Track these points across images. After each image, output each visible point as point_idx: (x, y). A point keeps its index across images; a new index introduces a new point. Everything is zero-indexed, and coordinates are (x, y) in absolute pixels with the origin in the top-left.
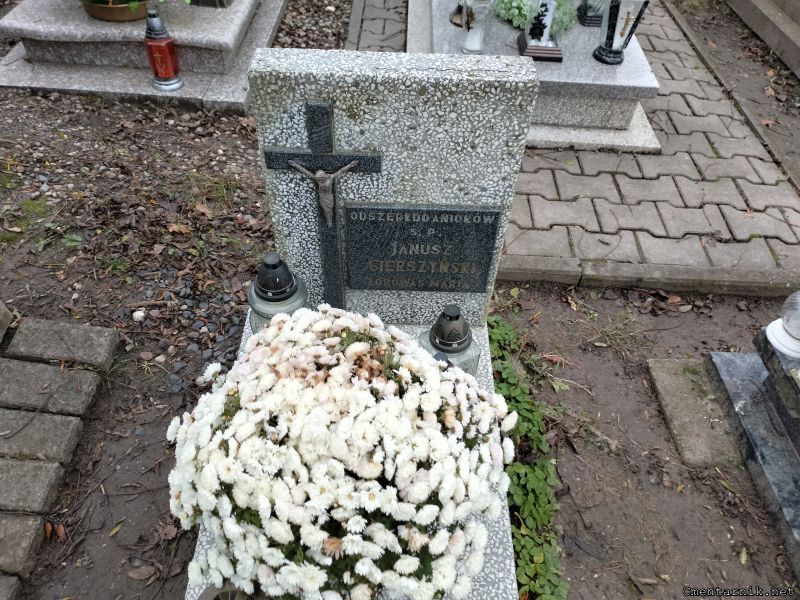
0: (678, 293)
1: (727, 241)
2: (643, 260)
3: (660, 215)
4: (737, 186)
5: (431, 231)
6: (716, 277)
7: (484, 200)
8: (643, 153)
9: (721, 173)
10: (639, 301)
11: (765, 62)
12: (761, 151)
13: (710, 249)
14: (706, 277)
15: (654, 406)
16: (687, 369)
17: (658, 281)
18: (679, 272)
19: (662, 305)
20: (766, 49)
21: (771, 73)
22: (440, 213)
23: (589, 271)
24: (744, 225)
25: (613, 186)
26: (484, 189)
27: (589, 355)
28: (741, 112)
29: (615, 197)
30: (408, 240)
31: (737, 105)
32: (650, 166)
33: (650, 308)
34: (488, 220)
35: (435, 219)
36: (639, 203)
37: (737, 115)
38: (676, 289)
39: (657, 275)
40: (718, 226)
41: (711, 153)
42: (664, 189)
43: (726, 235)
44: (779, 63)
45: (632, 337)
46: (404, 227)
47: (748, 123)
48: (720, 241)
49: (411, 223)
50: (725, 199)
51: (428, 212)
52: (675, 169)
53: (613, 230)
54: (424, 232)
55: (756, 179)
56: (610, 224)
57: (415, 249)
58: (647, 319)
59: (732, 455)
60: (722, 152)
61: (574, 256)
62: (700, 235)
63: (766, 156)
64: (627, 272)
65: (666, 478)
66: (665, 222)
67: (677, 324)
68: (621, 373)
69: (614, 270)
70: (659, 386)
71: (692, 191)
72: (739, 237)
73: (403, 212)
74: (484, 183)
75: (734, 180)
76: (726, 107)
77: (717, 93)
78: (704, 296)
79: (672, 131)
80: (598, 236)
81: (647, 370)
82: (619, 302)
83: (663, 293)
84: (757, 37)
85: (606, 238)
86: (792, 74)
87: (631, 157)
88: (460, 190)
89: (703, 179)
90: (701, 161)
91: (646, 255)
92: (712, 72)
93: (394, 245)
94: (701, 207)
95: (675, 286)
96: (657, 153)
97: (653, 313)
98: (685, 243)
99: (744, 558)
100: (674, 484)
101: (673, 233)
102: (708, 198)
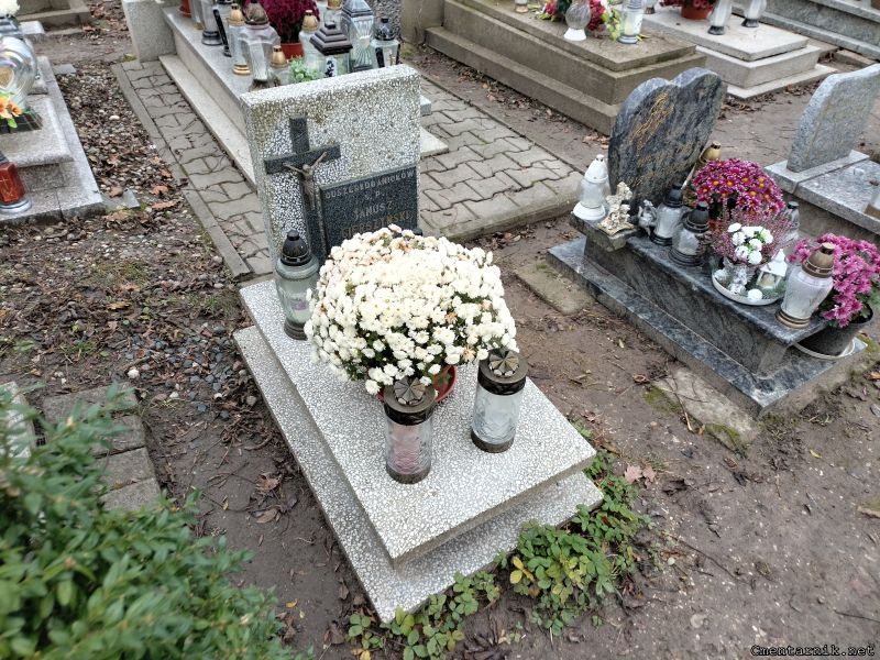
0: (507, 231)
1: (520, 190)
2: (478, 217)
3: (471, 188)
4: (508, 157)
5: (378, 194)
6: (525, 212)
7: (404, 162)
8: (438, 154)
9: (493, 152)
10: (488, 243)
11: (477, 80)
12: (510, 133)
13: (513, 198)
14: (520, 214)
15: (531, 295)
16: (538, 268)
17: (494, 227)
18: (503, 216)
19: (503, 240)
20: (474, 71)
21: (485, 86)
22: (381, 178)
23: (449, 234)
24: (524, 178)
25: (431, 180)
26: (402, 153)
28: (485, 113)
29: (437, 186)
30: (365, 204)
31: (478, 109)
32: (448, 161)
33: (497, 245)
35: (379, 183)
36: (454, 185)
37: (482, 116)
38: (506, 229)
39: (491, 222)
40: (510, 183)
41: (481, 143)
42: (463, 172)
43: (518, 187)
44: (487, 78)
47: (491, 118)
48: (516, 191)
49: (365, 191)
50: (505, 167)
51: (374, 179)
52: (464, 158)
53: (449, 206)
54: (374, 195)
55: (516, 150)
56: (445, 204)
57: (369, 210)
58: (499, 252)
59: (589, 299)
60: (487, 139)
61: (433, 228)
62: (503, 192)
63: (514, 134)
64: (472, 227)
65: (560, 326)
66: (477, 191)
67: (518, 249)
69: (463, 228)
70: (529, 282)
71: (483, 168)
72: (526, 185)
73: (358, 183)
74: (402, 149)
75: (504, 153)
76: (472, 112)
77: (461, 105)
78: (524, 228)
79: (448, 136)
80: (441, 212)
83: (500, 234)
84: (464, 65)
85: (447, 212)
86: (499, 83)
87: (431, 159)
88: (389, 157)
89: (485, 159)
90: (478, 149)
91: (477, 214)
93: (356, 212)
94: (493, 176)
95: (504, 226)
96: (447, 152)
97: (501, 247)
98: (496, 199)
99: (622, 345)
100: (566, 327)
101: (486, 196)
102: (494, 169)
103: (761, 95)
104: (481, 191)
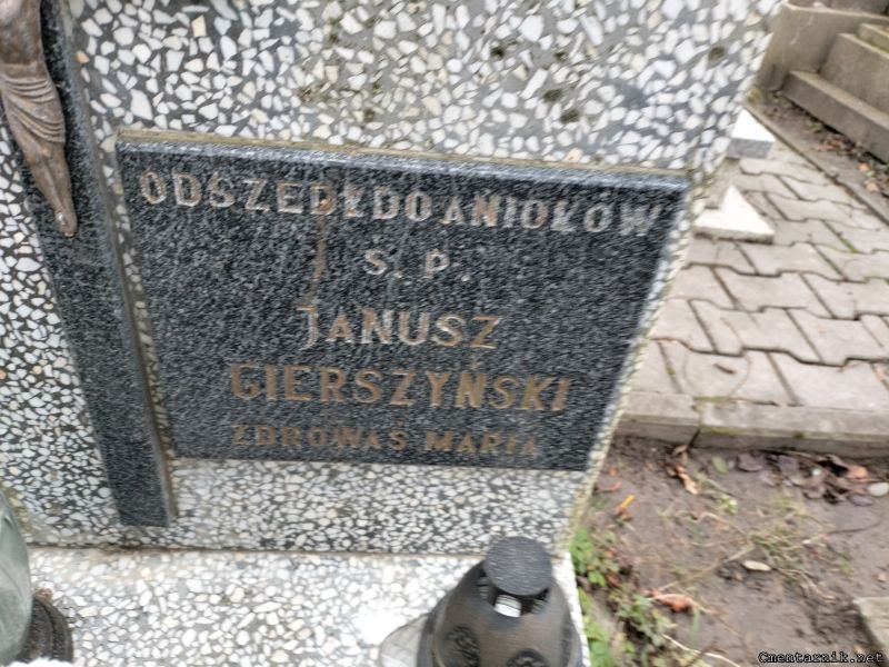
0: (860, 461)
2: (795, 402)
3: (799, 328)
5: (435, 263)
7: (627, 146)
8: (750, 241)
9: (867, 272)
10: (799, 474)
11: (851, 156)
17: (828, 440)
18: (860, 423)
19: (841, 482)
20: (851, 144)
21: (864, 167)
22: (471, 188)
23: (711, 420)
25: (715, 284)
26: (635, 99)
27: (740, 590)
28: (861, 201)
29: (725, 301)
30: (358, 293)
31: (850, 192)
32: (764, 259)
33: (822, 490)
34: (636, 222)
35: (453, 215)
36: (762, 310)
37: (856, 204)
38: (856, 454)
39: (826, 427)
41: (843, 247)
42: (790, 290)
44: (870, 156)
45: (807, 546)
46: (343, 242)
47: (873, 212)
49: (365, 227)
51: (430, 183)
52: (800, 264)
53: (734, 349)
54: (412, 263)
56: (728, 343)
57: (380, 326)
58: (820, 509)
60: (858, 246)
61: (679, 391)
62: (872, 362)
64: (775, 422)
66: (812, 339)
67: (874, 519)
68: (808, 630)
69: (754, 417)
71: (837, 296)
73: (337, 176)
74: (639, 70)
76: (838, 194)
77: (819, 178)
79: (777, 216)
80: (714, 359)
81: (860, 624)
82: (766, 477)
83: (838, 462)
84: (834, 131)
85: (727, 362)
87: (731, 245)
88: (551, 96)
89: (846, 280)
90: (834, 256)
91: (798, 393)
92: (802, 155)
93: (310, 310)
94: (857, 319)
95: (856, 446)
96: (767, 242)
97: (830, 498)
98: (852, 374)
101: (829, 358)
102: (862, 307)
104: (819, 342)
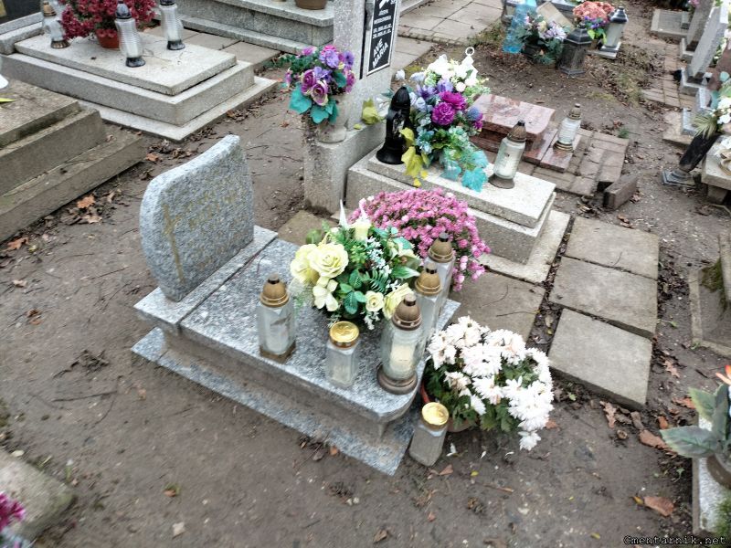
103: (198, 131)
